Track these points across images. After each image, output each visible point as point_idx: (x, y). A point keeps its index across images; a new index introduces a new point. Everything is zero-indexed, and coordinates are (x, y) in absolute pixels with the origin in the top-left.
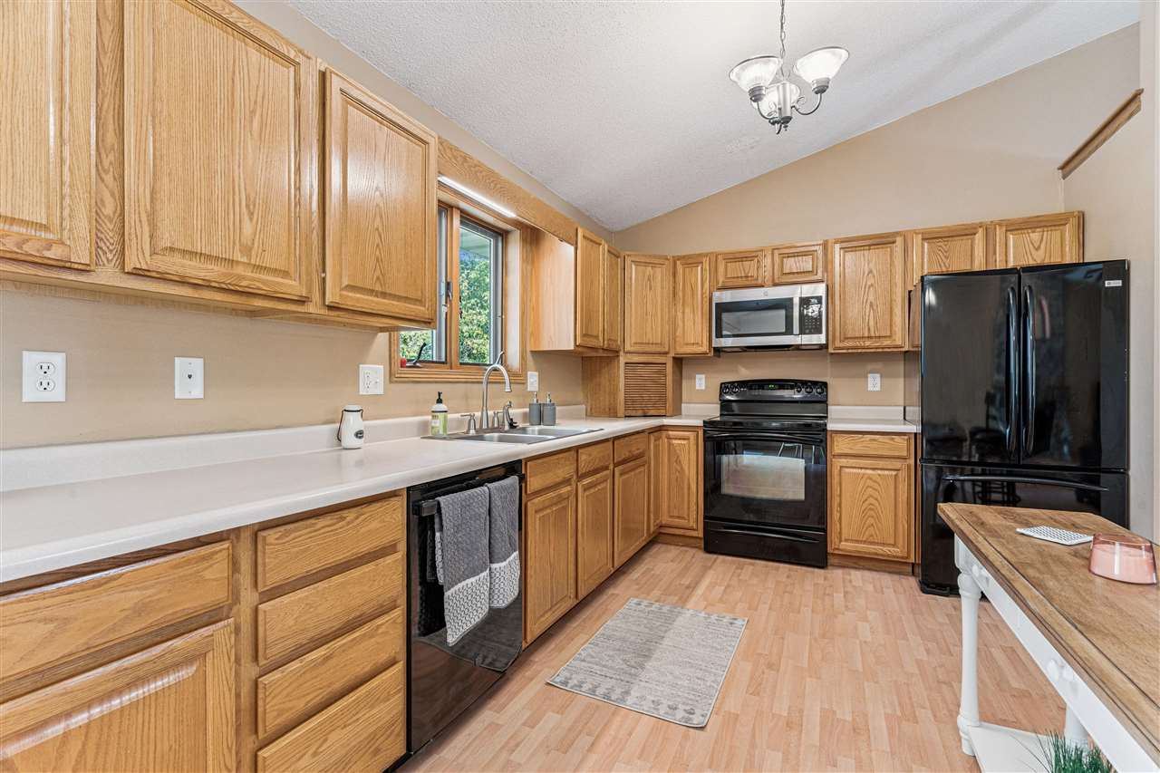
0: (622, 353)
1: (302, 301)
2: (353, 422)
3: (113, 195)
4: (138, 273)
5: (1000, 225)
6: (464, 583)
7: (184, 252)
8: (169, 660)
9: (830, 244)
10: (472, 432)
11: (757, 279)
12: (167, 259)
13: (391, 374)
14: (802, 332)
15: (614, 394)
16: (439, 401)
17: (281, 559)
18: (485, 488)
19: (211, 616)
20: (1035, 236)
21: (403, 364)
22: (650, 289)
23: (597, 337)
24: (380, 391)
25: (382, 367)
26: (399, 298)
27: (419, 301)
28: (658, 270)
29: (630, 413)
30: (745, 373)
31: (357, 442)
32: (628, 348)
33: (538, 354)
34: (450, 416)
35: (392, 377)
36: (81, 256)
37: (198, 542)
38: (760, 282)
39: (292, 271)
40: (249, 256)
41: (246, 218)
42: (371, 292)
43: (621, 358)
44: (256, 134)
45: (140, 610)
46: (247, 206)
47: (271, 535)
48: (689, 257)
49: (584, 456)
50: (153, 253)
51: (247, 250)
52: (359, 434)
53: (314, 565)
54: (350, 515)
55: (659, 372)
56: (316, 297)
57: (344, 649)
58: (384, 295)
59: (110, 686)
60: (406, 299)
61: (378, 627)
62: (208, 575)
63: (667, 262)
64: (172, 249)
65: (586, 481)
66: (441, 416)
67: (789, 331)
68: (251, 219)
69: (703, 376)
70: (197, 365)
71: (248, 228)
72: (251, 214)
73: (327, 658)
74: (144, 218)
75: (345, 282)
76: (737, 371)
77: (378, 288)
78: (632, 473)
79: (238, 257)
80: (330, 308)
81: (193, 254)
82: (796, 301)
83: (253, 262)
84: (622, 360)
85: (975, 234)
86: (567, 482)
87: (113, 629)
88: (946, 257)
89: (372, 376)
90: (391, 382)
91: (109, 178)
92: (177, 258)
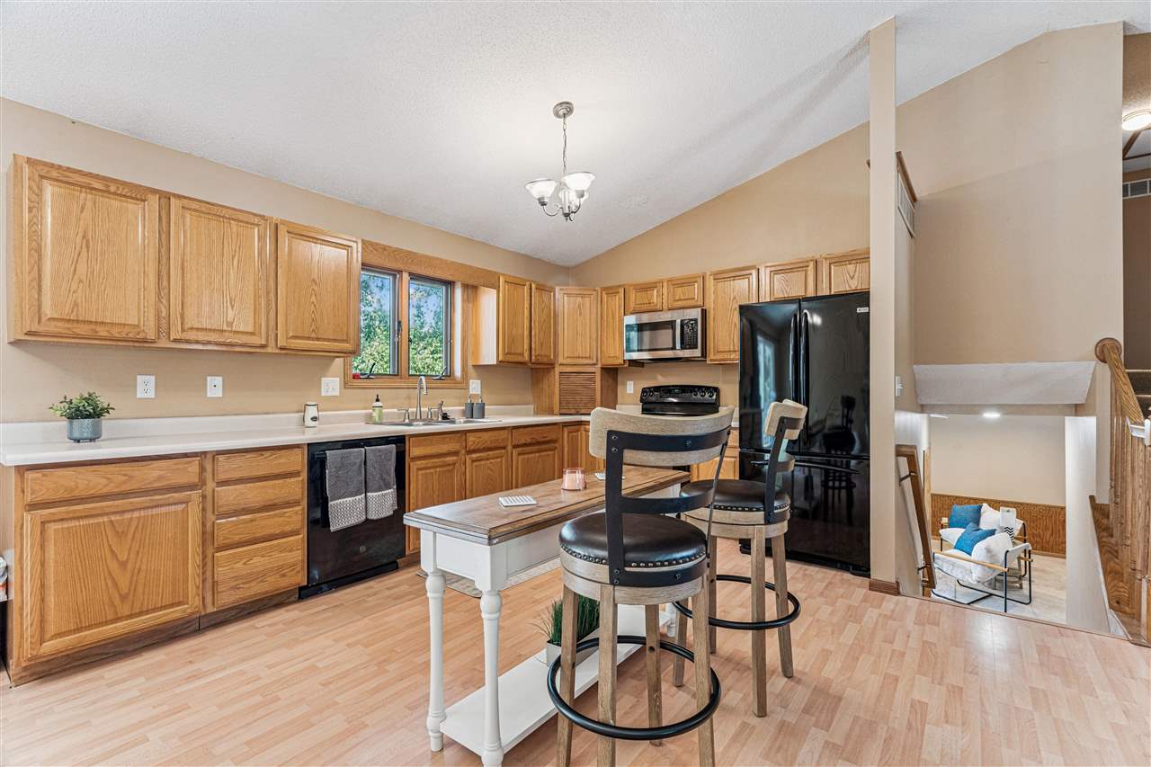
0: (557, 366)
1: (263, 346)
2: (312, 412)
3: (166, 308)
4: (175, 341)
5: (826, 259)
6: (344, 500)
7: (198, 329)
8: (171, 501)
9: (707, 277)
10: (407, 421)
11: (656, 305)
12: (190, 333)
13: (345, 383)
14: (683, 347)
15: (551, 396)
16: (378, 400)
17: (227, 468)
18: (363, 449)
19: (192, 487)
20: (851, 267)
21: (355, 377)
22: (580, 314)
23: (522, 354)
24: (337, 393)
25: (338, 379)
26: (329, 340)
27: (346, 341)
28: (587, 299)
29: (564, 411)
30: (662, 380)
31: (313, 423)
32: (561, 360)
33: (477, 367)
34: (384, 411)
35: (346, 385)
36: (151, 335)
37: (186, 455)
38: (659, 307)
39: (257, 332)
40: (232, 327)
41: (230, 308)
42: (309, 338)
43: (556, 369)
44: (236, 267)
45: (160, 478)
46: (231, 303)
47: (221, 458)
48: (612, 288)
49: (471, 438)
50: (183, 330)
51: (230, 324)
52: (314, 419)
53: (245, 474)
54: (267, 454)
55: (590, 379)
56: (272, 343)
57: (263, 518)
58: (318, 339)
59: (148, 505)
60: (335, 340)
61: (285, 513)
62: (190, 469)
63: (595, 293)
64: (192, 328)
65: (474, 456)
66: (377, 409)
67: (674, 348)
68: (232, 309)
69: (632, 382)
70: (219, 380)
71: (231, 313)
72: (233, 306)
73: (252, 521)
74: (179, 317)
75: (291, 334)
76: (655, 378)
77: (313, 335)
78: (537, 454)
79: (225, 328)
80: (281, 349)
81: (202, 329)
82: (678, 322)
83: (234, 329)
84: (558, 369)
85: (808, 266)
86: (456, 453)
87: (150, 483)
88: (788, 286)
89: (331, 385)
90: (345, 388)
91: (164, 301)
92: (194, 332)
